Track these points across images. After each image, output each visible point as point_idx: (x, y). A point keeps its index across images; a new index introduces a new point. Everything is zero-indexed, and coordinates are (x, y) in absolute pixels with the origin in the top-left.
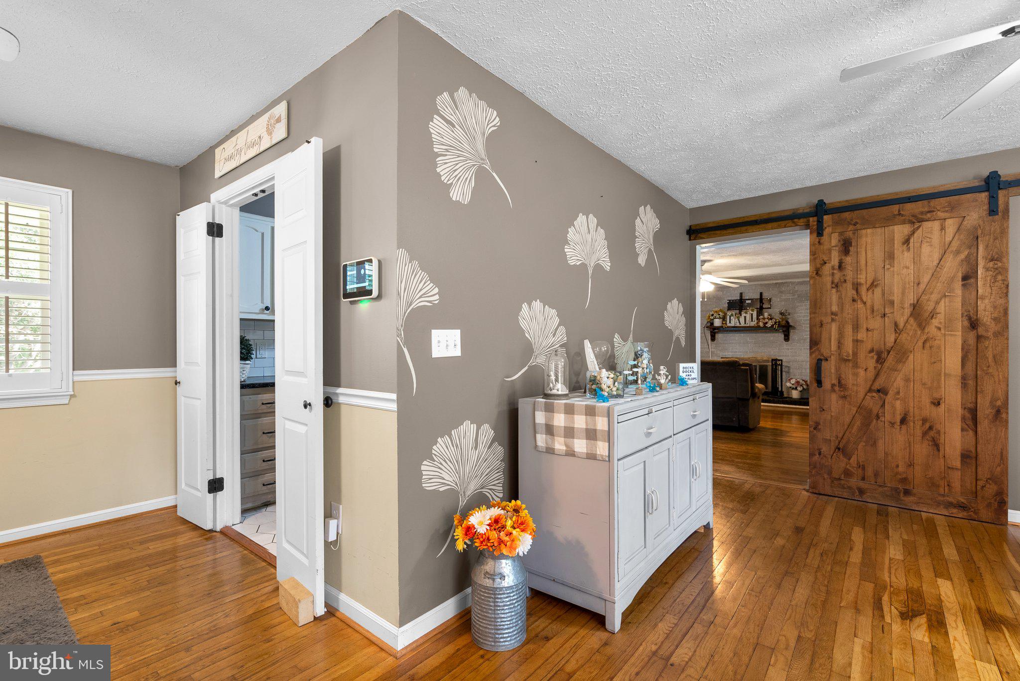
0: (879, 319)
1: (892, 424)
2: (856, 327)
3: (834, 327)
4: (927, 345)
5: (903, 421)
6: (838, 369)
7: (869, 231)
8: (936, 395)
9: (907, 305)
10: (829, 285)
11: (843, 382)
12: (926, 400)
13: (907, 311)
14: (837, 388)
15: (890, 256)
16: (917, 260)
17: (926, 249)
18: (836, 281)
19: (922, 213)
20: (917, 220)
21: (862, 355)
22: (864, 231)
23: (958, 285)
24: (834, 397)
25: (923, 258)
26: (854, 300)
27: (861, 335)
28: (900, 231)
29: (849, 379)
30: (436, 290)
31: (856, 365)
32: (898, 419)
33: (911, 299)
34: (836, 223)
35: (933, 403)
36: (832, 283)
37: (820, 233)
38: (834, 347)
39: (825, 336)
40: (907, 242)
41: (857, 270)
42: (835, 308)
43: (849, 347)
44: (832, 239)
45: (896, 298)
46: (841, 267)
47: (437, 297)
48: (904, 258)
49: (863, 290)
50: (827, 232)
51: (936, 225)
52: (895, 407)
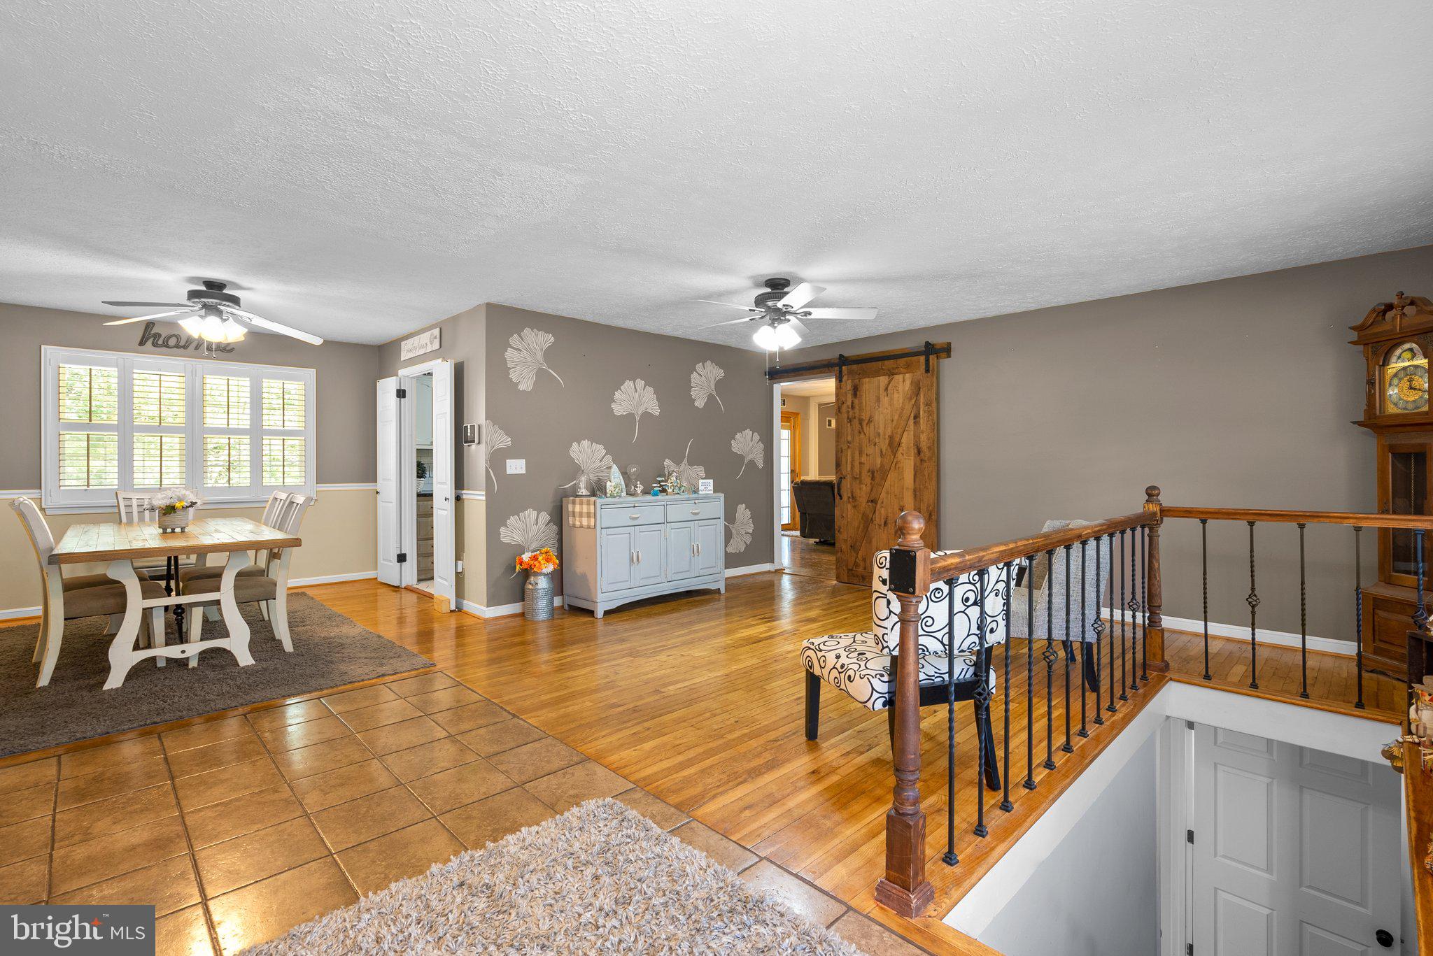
0: (872, 446)
1: (880, 526)
2: (861, 453)
3: (849, 453)
4: (897, 467)
5: (885, 524)
6: (851, 486)
7: (867, 380)
8: (902, 504)
9: (887, 437)
10: (846, 421)
11: (854, 495)
12: (896, 508)
13: (887, 441)
14: (851, 500)
15: (878, 400)
16: (891, 404)
17: (896, 396)
18: (850, 417)
19: (893, 369)
20: (891, 374)
21: (864, 473)
22: (864, 380)
23: (911, 421)
24: (849, 506)
25: (895, 403)
26: (860, 432)
27: (864, 459)
28: (883, 380)
29: (857, 493)
30: (510, 439)
31: (861, 483)
32: (883, 521)
33: (889, 432)
34: (850, 373)
35: (900, 509)
36: (848, 418)
37: (841, 381)
38: (849, 469)
39: (843, 459)
40: (886, 389)
41: (861, 410)
42: (849, 438)
43: (857, 469)
44: (848, 385)
45: (881, 431)
46: (853, 407)
47: (510, 442)
48: (885, 400)
49: (864, 424)
50: (845, 378)
51: (901, 376)
52: (881, 512)
